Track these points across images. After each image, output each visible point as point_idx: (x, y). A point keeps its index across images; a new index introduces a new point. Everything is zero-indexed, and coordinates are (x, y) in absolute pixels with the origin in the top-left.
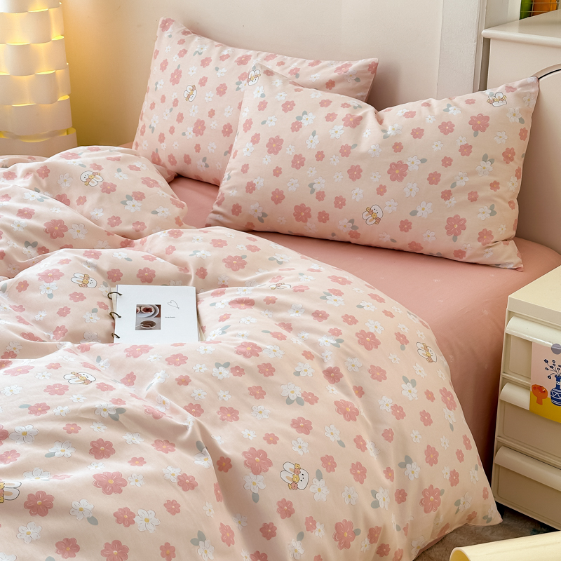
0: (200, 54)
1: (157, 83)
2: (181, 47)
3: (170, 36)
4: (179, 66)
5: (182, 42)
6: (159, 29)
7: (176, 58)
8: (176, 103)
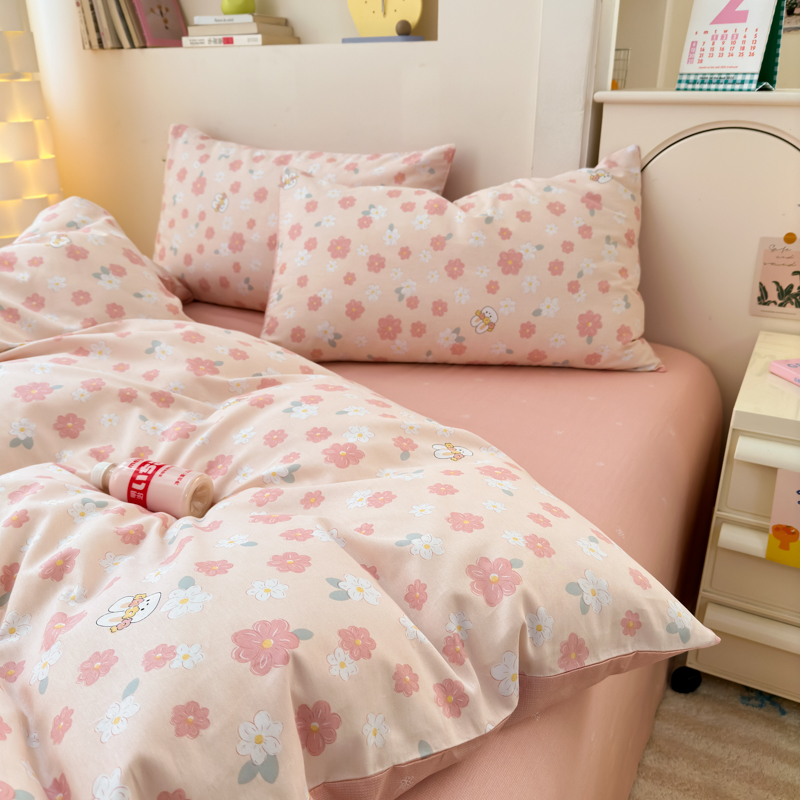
0: (227, 157)
1: (175, 197)
2: (202, 153)
3: (186, 142)
4: (202, 173)
5: (201, 147)
6: (171, 137)
7: (196, 165)
8: (202, 216)
